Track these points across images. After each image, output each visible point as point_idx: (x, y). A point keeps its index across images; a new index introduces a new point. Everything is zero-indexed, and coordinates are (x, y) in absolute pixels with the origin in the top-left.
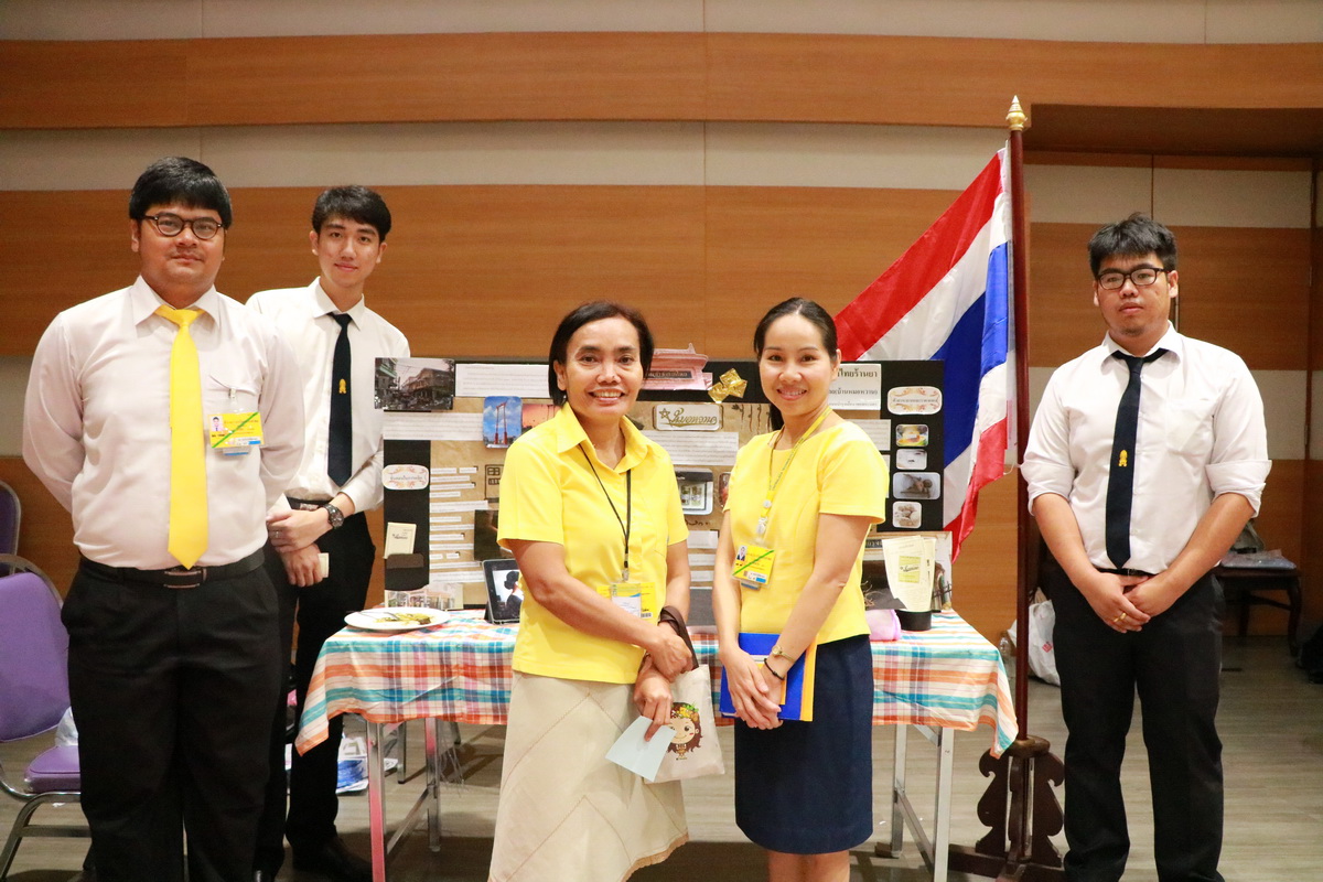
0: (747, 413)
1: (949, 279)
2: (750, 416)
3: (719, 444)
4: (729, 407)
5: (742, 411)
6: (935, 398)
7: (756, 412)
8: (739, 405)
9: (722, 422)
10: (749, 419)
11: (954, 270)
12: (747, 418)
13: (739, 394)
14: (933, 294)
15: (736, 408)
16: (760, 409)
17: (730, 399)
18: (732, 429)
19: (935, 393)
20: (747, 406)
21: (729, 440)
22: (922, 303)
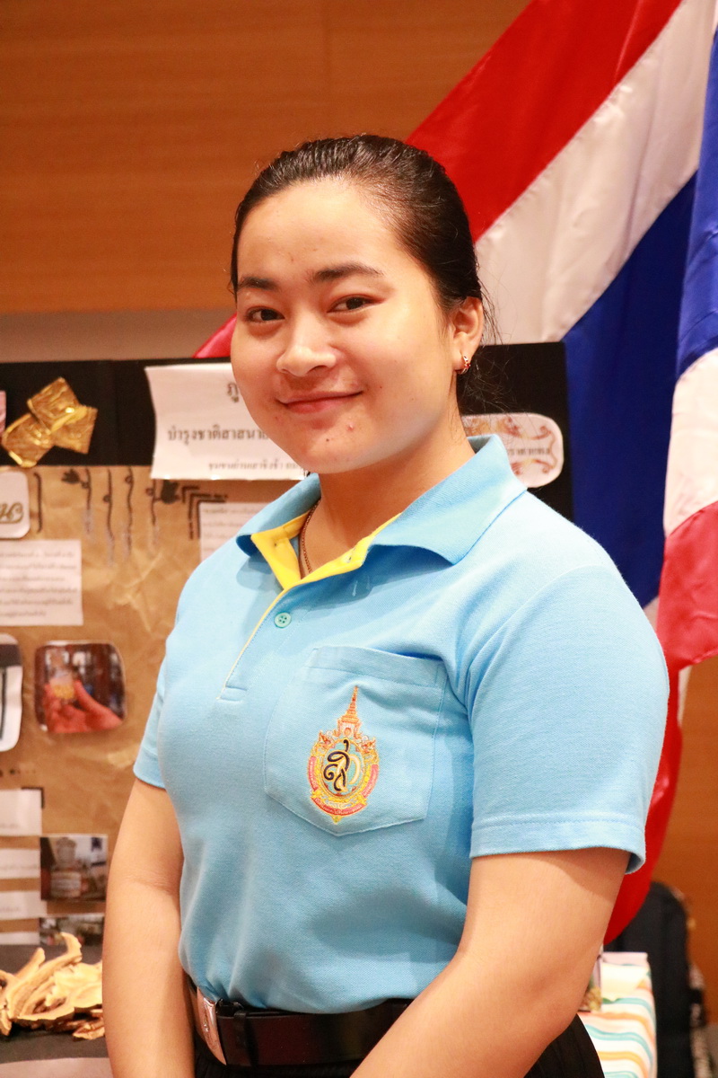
0: (99, 491)
1: (612, 115)
2: (108, 499)
3: (32, 573)
4: (53, 477)
5: (87, 486)
6: (544, 443)
7: (120, 489)
8: (80, 470)
9: (38, 516)
10: (105, 507)
11: (625, 89)
12: (99, 506)
13: (79, 443)
14: (572, 155)
15: (71, 478)
16: (129, 480)
17: (56, 456)
18: (63, 532)
19: (545, 432)
20: (99, 474)
21: (59, 561)
22: (543, 183)
